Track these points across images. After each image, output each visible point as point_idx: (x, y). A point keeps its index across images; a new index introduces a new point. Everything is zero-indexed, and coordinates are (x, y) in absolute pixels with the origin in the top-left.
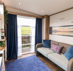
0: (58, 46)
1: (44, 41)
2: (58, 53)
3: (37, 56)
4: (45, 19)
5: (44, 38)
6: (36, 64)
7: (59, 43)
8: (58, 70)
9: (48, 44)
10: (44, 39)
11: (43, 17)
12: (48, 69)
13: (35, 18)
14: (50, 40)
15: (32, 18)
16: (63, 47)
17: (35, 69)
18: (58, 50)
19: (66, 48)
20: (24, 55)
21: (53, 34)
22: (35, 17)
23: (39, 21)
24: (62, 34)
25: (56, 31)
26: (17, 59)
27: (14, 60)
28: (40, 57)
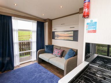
0: (60, 50)
1: (47, 46)
2: (59, 57)
3: (39, 63)
4: (47, 23)
5: (47, 43)
6: (37, 71)
7: (61, 47)
8: (59, 72)
9: (51, 49)
10: (47, 45)
11: (45, 20)
12: (50, 73)
13: (36, 22)
14: (53, 45)
15: (32, 21)
16: (64, 51)
17: (35, 75)
18: (59, 54)
19: (66, 51)
20: (22, 65)
21: (55, 38)
22: (36, 20)
23: (41, 25)
24: (63, 39)
25: (58, 36)
26: (13, 69)
27: (10, 71)
28: (43, 63)
